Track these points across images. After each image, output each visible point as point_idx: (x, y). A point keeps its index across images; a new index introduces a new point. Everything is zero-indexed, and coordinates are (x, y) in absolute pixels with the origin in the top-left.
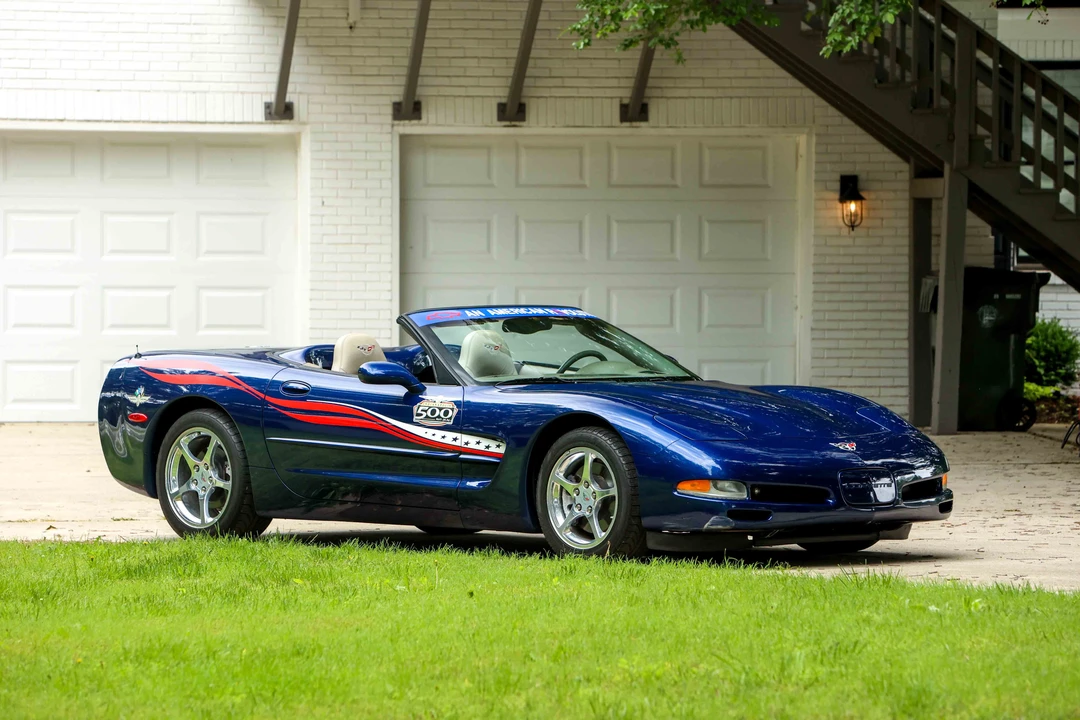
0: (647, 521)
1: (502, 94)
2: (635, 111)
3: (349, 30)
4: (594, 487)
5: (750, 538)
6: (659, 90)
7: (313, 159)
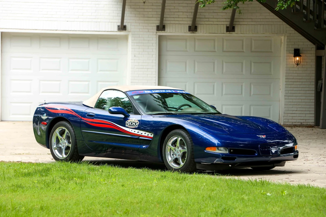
0: (196, 160)
1: (190, 23)
2: (231, 29)
3: (143, 3)
4: (180, 148)
5: (230, 166)
6: (238, 22)
7: (132, 42)
